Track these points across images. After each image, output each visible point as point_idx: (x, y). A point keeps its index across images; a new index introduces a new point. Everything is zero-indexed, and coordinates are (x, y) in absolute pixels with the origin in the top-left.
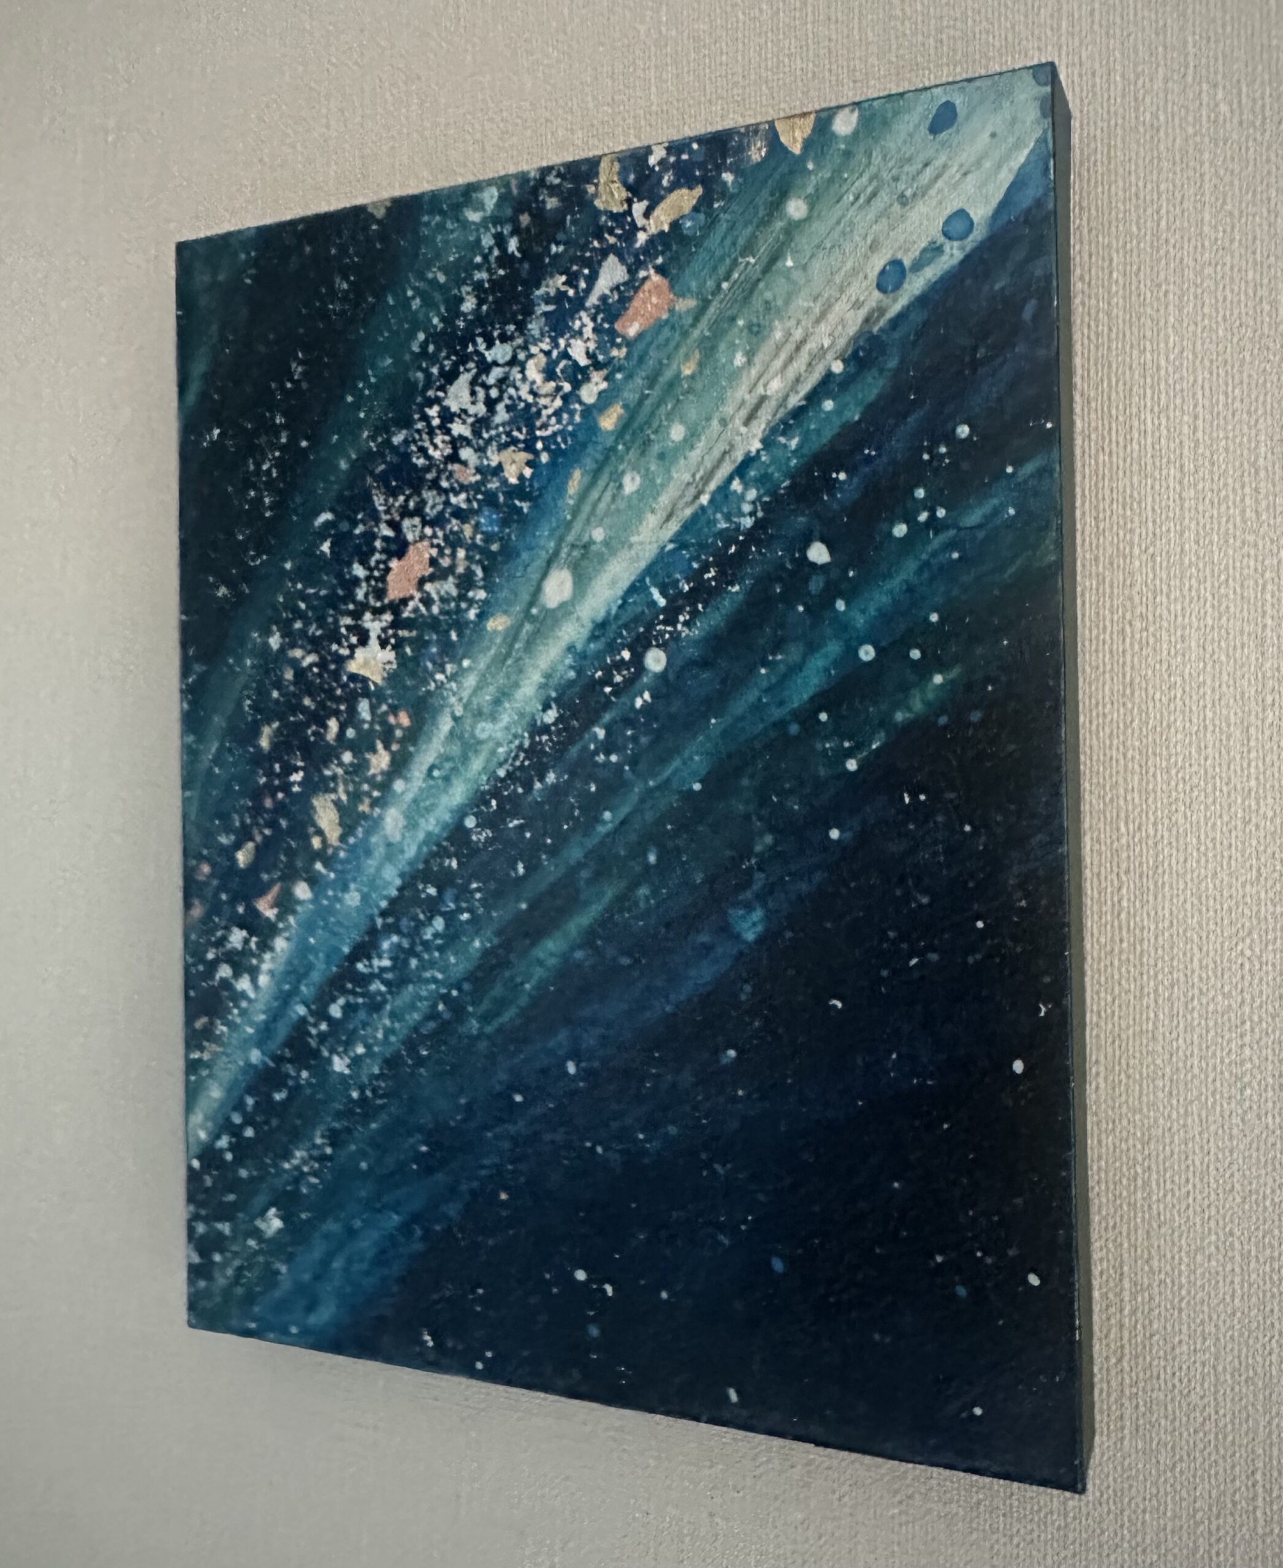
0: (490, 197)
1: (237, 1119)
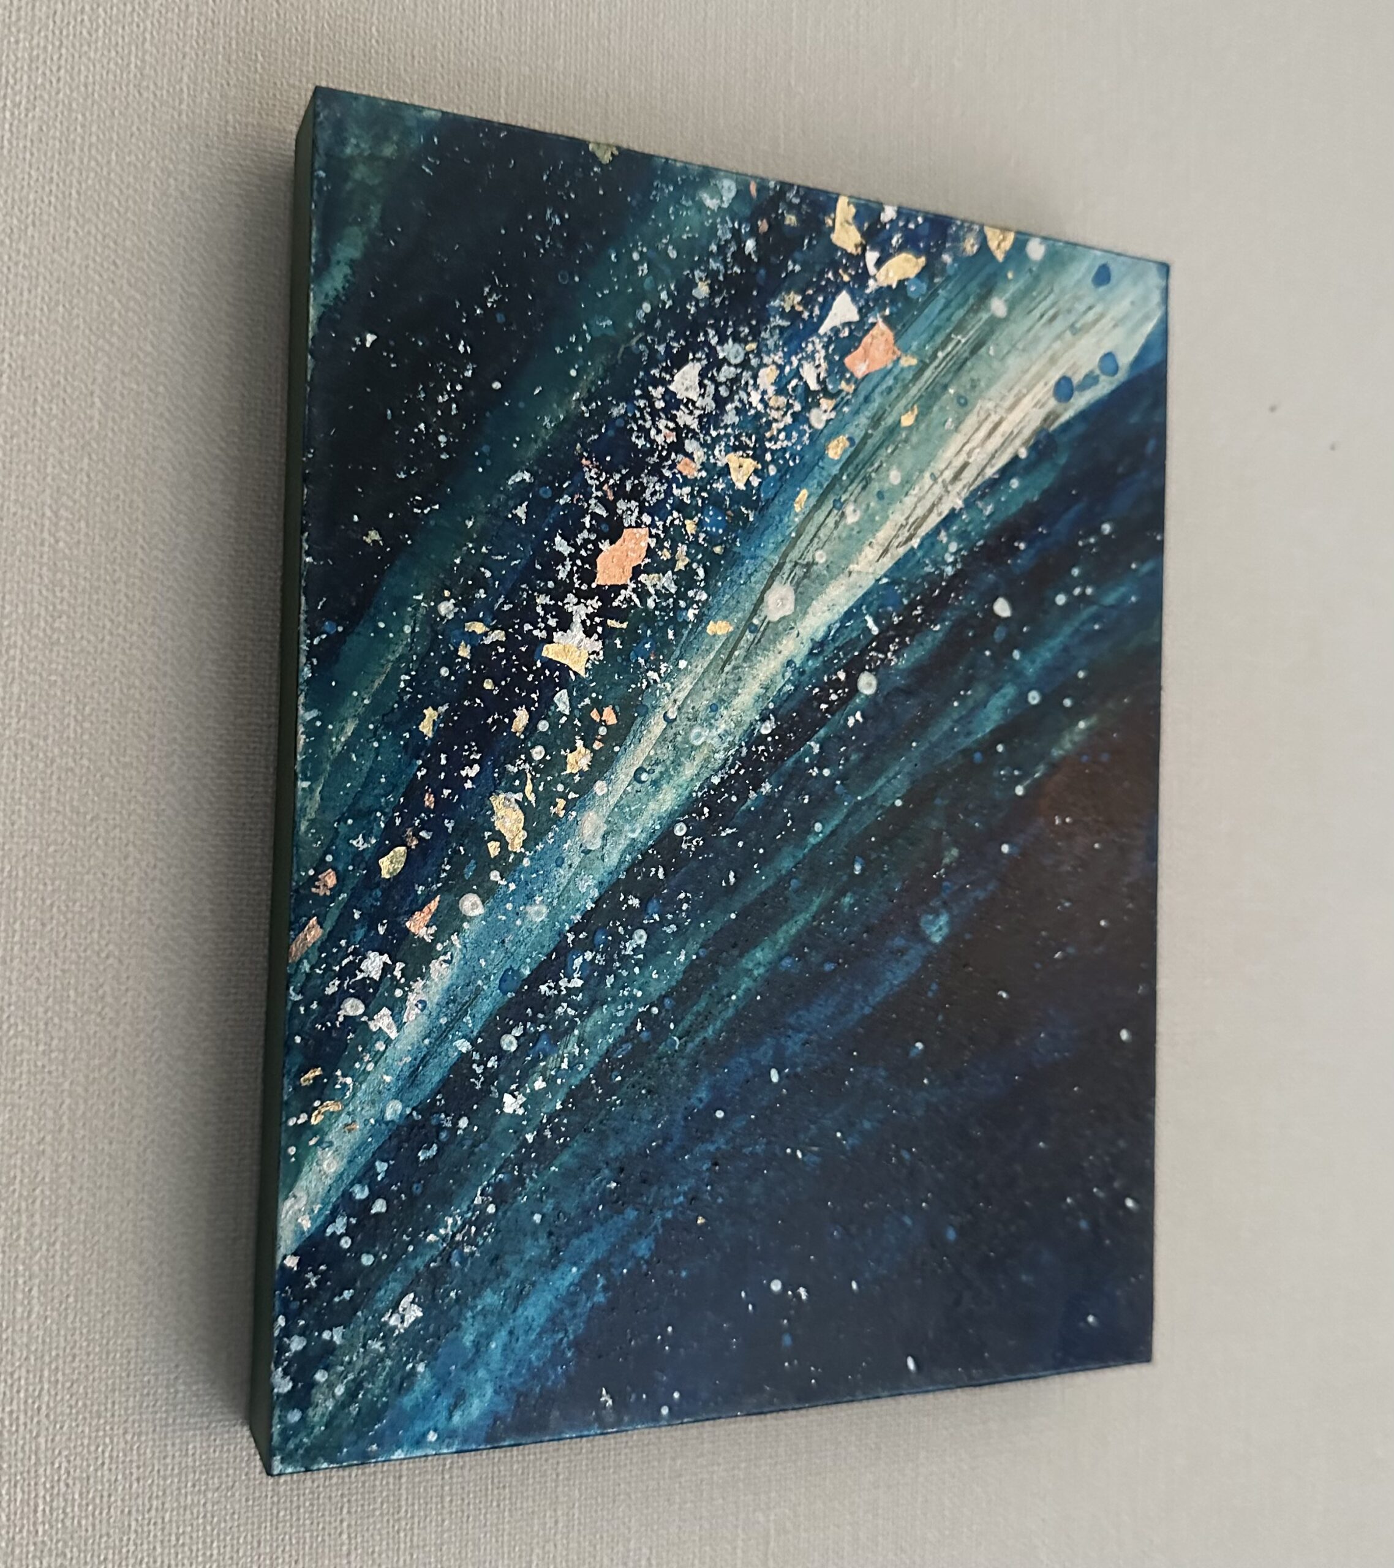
0: (729, 189)
1: (361, 1193)
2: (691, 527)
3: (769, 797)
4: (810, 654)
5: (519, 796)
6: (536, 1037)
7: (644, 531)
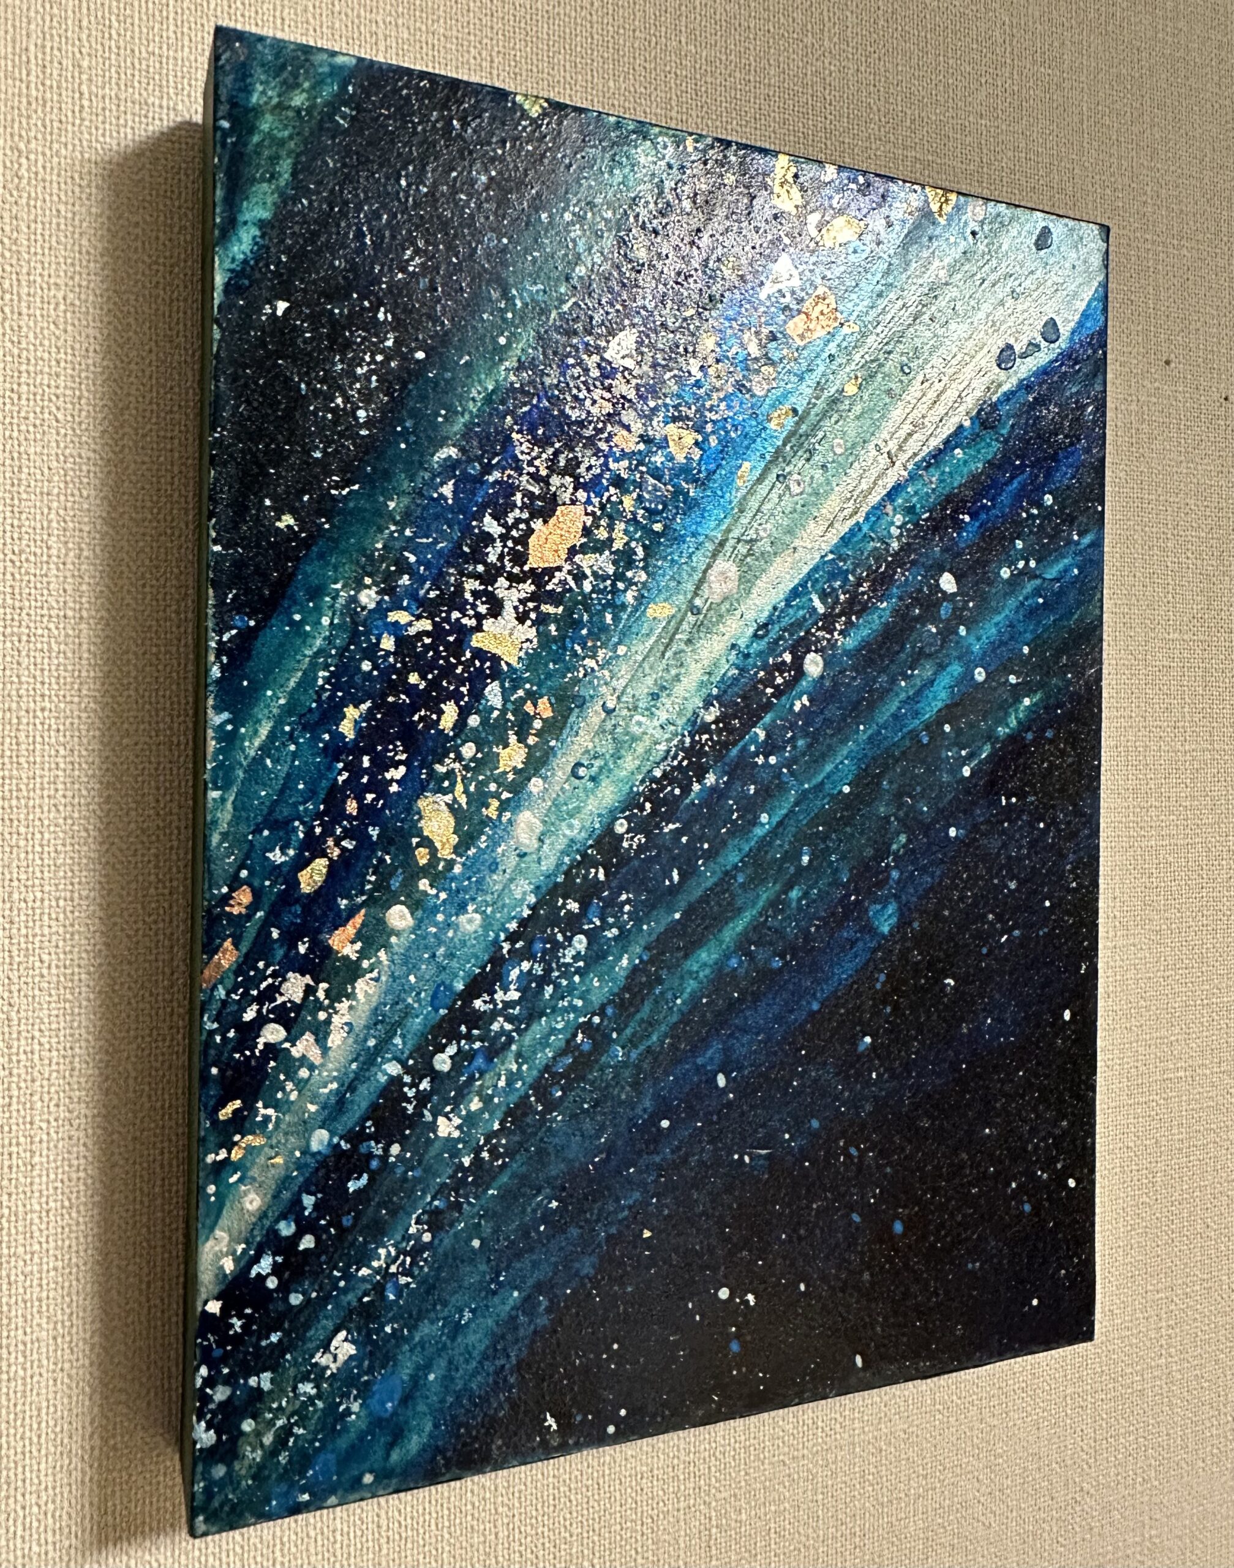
1: (286, 1229)
2: (628, 502)
3: (714, 789)
4: (755, 636)
5: (448, 798)
6: (471, 1056)
7: (579, 509)
